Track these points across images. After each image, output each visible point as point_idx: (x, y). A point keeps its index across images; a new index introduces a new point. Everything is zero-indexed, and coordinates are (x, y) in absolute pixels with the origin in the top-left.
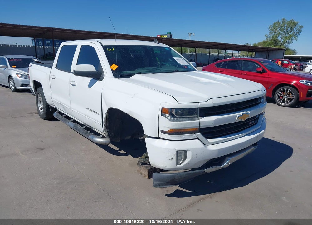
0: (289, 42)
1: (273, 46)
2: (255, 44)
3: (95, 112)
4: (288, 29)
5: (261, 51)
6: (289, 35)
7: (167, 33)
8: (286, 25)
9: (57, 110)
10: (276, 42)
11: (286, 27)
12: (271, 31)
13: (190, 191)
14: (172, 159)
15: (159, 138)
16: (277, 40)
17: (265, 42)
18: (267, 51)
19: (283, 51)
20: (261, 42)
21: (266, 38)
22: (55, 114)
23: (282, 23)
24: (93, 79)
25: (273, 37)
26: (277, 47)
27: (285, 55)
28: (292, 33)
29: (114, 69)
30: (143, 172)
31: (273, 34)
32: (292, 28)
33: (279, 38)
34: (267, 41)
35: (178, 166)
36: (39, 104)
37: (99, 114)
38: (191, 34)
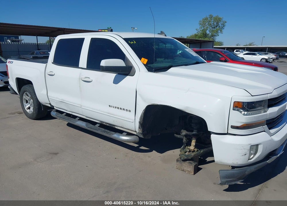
0: (216, 35)
1: (203, 38)
2: (187, 37)
3: (124, 109)
4: (214, 24)
5: (194, 43)
6: (215, 29)
7: (108, 28)
8: (212, 20)
9: (54, 109)
10: (205, 35)
11: (213, 22)
12: (201, 25)
13: (243, 183)
14: (246, 155)
15: (227, 134)
16: (206, 33)
17: (196, 35)
18: (199, 43)
19: (212, 43)
20: (193, 35)
21: (197, 31)
22: (53, 114)
23: (209, 19)
24: (118, 74)
25: (203, 30)
26: (206, 39)
27: (214, 46)
28: (218, 27)
29: (145, 63)
30: (185, 169)
31: (203, 28)
32: (217, 23)
33: (208, 32)
34: (198, 35)
35: (249, 161)
36: (25, 103)
37: (130, 111)
38: (134, 28)
